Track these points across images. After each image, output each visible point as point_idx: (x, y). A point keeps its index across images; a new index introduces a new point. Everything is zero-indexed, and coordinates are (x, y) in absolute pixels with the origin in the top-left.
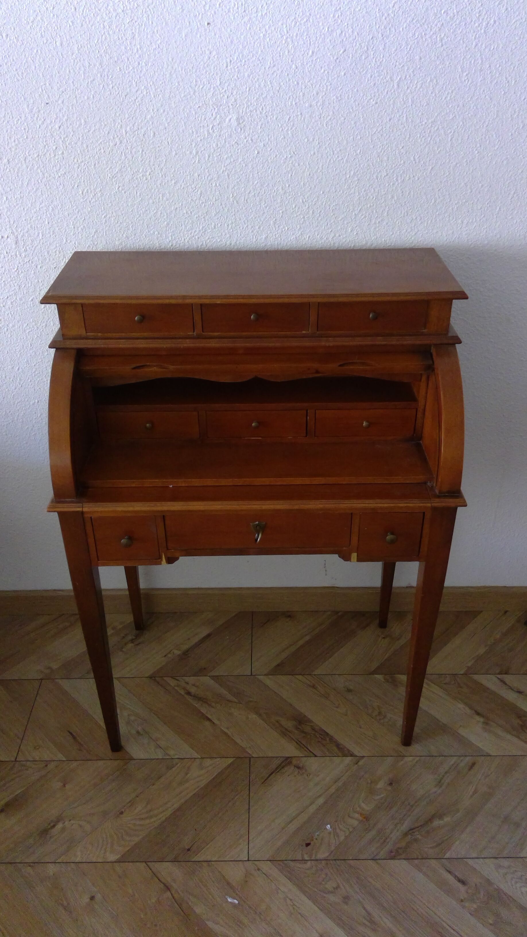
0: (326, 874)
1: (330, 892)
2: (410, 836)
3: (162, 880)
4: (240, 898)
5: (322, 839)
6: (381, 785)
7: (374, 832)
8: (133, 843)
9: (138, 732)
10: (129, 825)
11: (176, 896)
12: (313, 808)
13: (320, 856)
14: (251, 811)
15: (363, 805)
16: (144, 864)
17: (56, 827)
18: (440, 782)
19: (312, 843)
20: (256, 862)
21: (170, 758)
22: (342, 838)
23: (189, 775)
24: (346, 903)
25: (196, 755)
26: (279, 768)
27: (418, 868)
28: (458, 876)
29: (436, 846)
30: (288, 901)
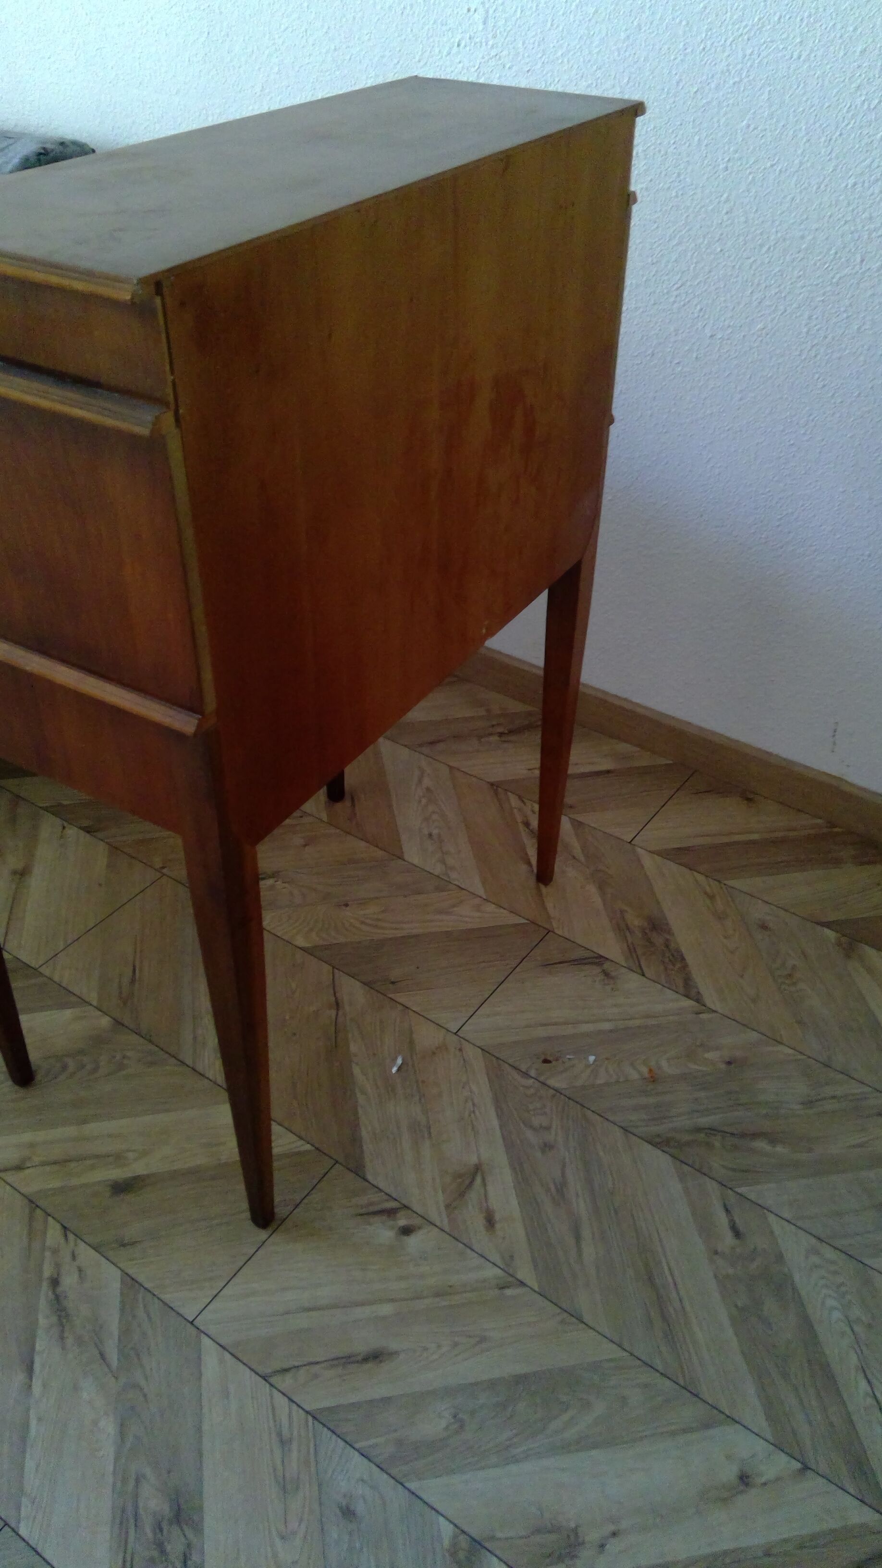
0: (544, 1106)
1: (531, 1127)
2: (703, 1135)
3: (337, 994)
4: (413, 1065)
5: (571, 1067)
6: (712, 1056)
7: (652, 1100)
8: (336, 941)
9: (430, 835)
10: (345, 921)
11: (340, 1018)
12: (588, 1028)
13: (552, 1082)
15: (664, 1063)
16: (331, 968)
18: (813, 1102)
19: (554, 1063)
20: (463, 1041)
21: (448, 880)
22: (601, 1081)
23: (455, 909)
24: (543, 1152)
25: (481, 892)
26: (580, 962)
27: (682, 1178)
28: (737, 1221)
29: (734, 1170)
30: (470, 1104)
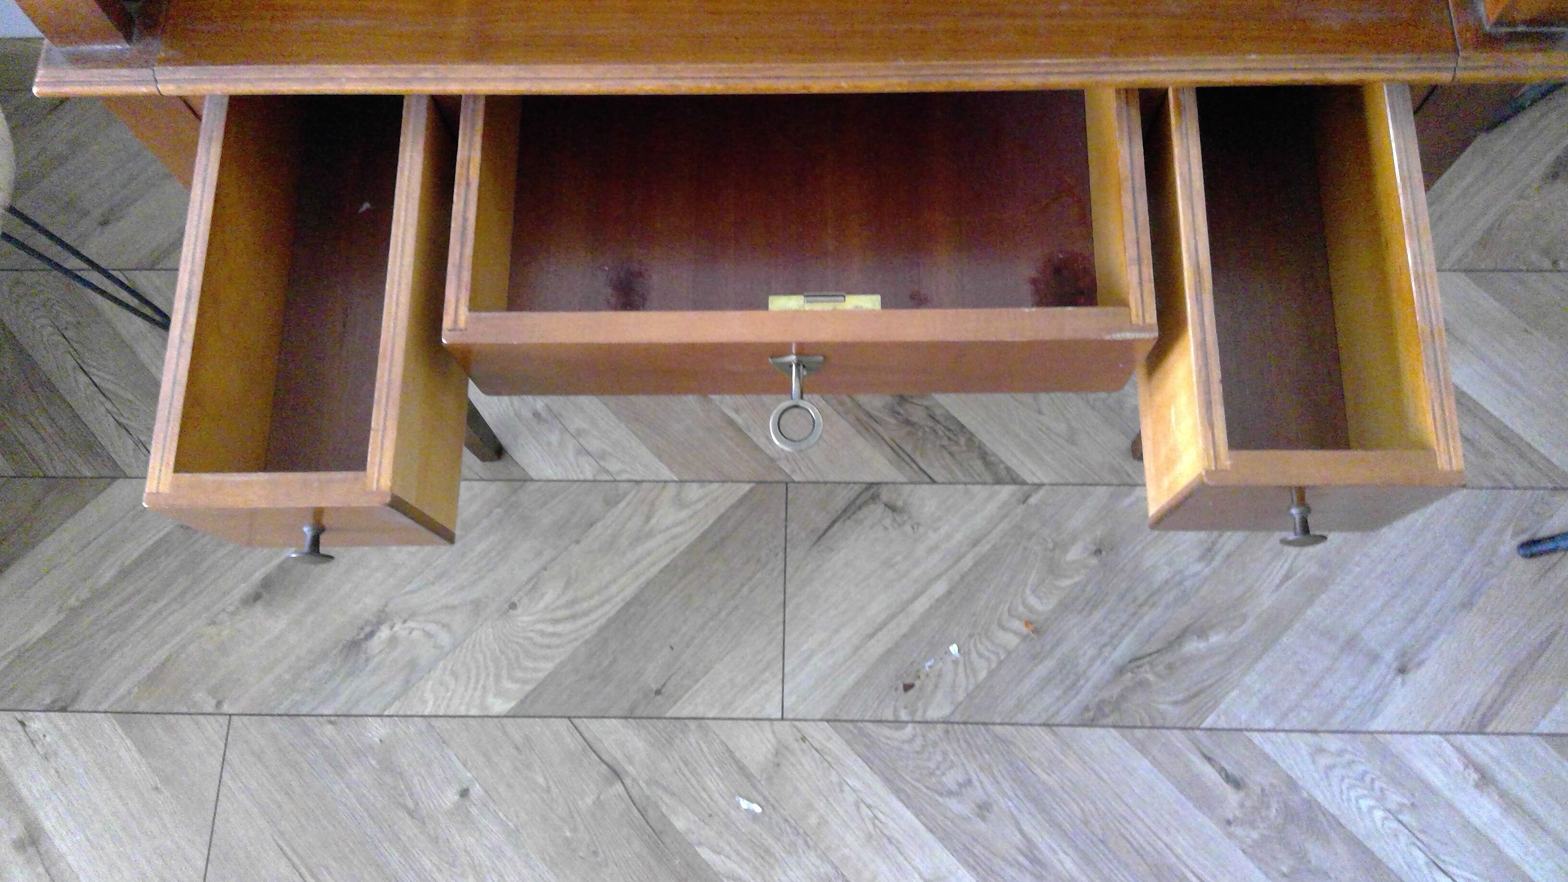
0: (945, 754)
1: (950, 793)
2: (1129, 675)
3: (604, 757)
4: (765, 799)
5: (940, 675)
6: (1074, 554)
7: (1050, 664)
8: (541, 675)
10: (531, 634)
11: (634, 792)
12: (920, 606)
13: (933, 713)
14: (790, 607)
15: (1032, 600)
16: (567, 721)
17: (376, 638)
18: (1209, 550)
19: (918, 683)
20: (797, 723)
21: (612, 479)
22: (983, 675)
23: (653, 521)
24: (984, 819)
25: (666, 474)
26: (851, 510)
27: (1142, 748)
28: (1228, 768)
29: (1185, 701)
30: (864, 809)
